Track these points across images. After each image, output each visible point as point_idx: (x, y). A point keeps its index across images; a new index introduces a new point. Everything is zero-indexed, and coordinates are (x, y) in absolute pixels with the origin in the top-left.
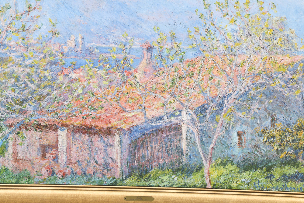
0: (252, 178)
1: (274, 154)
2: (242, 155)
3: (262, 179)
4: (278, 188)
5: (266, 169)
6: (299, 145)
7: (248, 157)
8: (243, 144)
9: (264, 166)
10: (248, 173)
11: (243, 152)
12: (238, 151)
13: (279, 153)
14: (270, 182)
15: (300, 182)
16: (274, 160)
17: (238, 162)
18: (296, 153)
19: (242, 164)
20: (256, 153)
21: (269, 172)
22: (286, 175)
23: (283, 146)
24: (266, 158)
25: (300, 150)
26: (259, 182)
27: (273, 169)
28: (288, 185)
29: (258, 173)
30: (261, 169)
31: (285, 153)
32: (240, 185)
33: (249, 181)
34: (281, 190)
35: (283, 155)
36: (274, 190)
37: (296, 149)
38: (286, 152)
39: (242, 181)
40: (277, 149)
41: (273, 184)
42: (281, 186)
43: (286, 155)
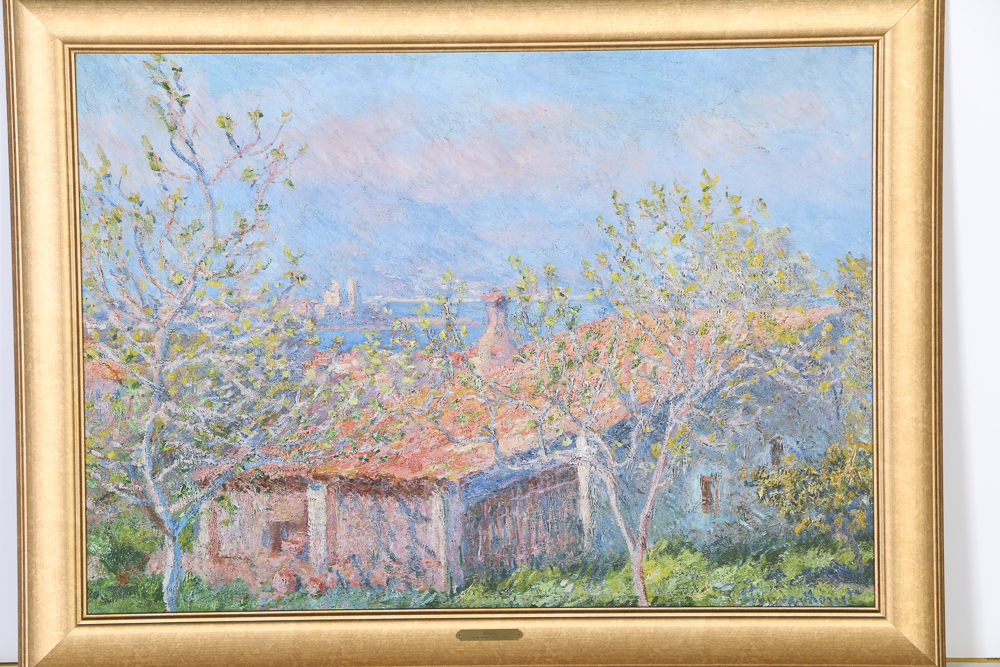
0: (737, 580)
1: (781, 524)
2: (712, 530)
3: (758, 581)
4: (795, 600)
5: (767, 557)
6: (835, 502)
7: (727, 533)
8: (714, 504)
9: (762, 552)
10: (728, 568)
11: (713, 523)
12: (703, 522)
13: (792, 522)
14: (776, 587)
15: (841, 585)
16: (783, 536)
17: (705, 545)
18: (830, 520)
19: (713, 549)
20: (743, 523)
21: (773, 564)
22: (809, 569)
23: (799, 505)
24: (764, 534)
25: (837, 512)
26: (752, 588)
27: (781, 559)
28: (816, 593)
29: (750, 568)
30: (756, 558)
31: (805, 521)
32: (711, 596)
33: (730, 588)
34: (800, 604)
35: (802, 525)
36: (786, 604)
37: (828, 511)
38: (808, 519)
39: (714, 588)
40: (788, 514)
41: (784, 590)
42: (801, 595)
43: (807, 524)
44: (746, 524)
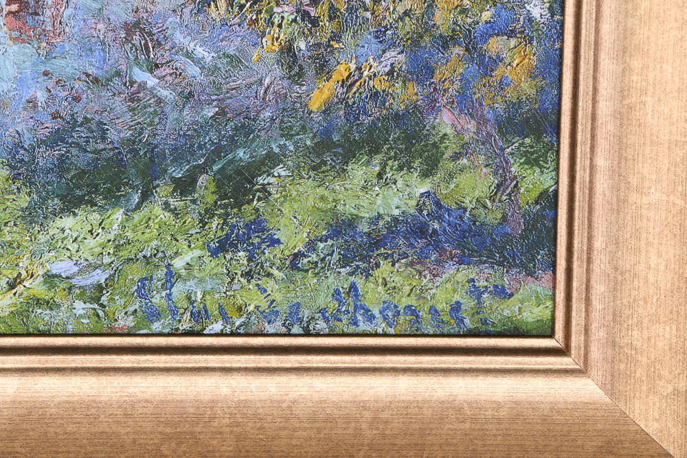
0: (125, 254)
1: (267, 81)
2: (41, 96)
3: (188, 256)
4: (306, 313)
5: (219, 185)
6: (438, 14)
7: (90, 105)
8: (48, 13)
9: (202, 169)
10: (95, 217)
11: (46, 74)
12: (11, 71)
13: (301, 74)
14: (248, 275)
15: (450, 270)
16: (273, 120)
17: (18, 145)
18: (422, 72)
19: (45, 158)
20: (141, 75)
21: (239, 205)
22: (352, 223)
23: (325, 22)
24: (210, 112)
25: (445, 46)
26: (171, 277)
27: (264, 189)
28: (372, 293)
29: (166, 216)
30: (185, 186)
31: (341, 72)
32: (38, 302)
33: (100, 277)
34: (321, 325)
35: (331, 84)
36: (277, 327)
37: (415, 41)
38: (353, 66)
39: (50, 279)
40: (288, 49)
41: (270, 285)
42: (324, 300)
43: (348, 83)
44: (151, 81)
